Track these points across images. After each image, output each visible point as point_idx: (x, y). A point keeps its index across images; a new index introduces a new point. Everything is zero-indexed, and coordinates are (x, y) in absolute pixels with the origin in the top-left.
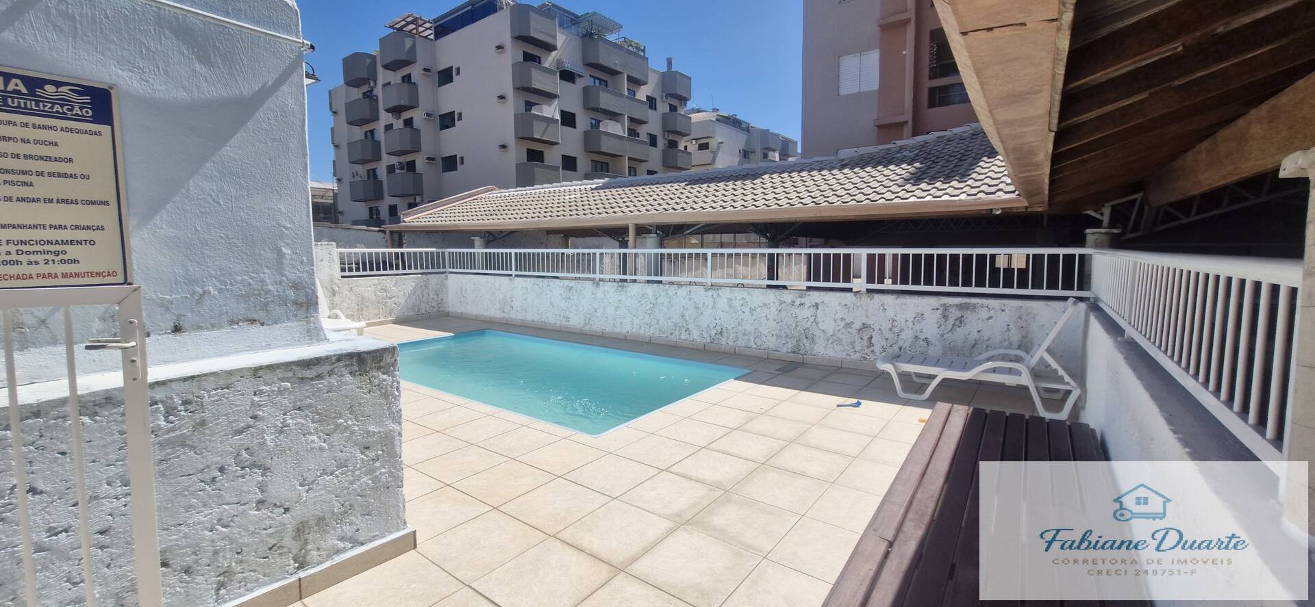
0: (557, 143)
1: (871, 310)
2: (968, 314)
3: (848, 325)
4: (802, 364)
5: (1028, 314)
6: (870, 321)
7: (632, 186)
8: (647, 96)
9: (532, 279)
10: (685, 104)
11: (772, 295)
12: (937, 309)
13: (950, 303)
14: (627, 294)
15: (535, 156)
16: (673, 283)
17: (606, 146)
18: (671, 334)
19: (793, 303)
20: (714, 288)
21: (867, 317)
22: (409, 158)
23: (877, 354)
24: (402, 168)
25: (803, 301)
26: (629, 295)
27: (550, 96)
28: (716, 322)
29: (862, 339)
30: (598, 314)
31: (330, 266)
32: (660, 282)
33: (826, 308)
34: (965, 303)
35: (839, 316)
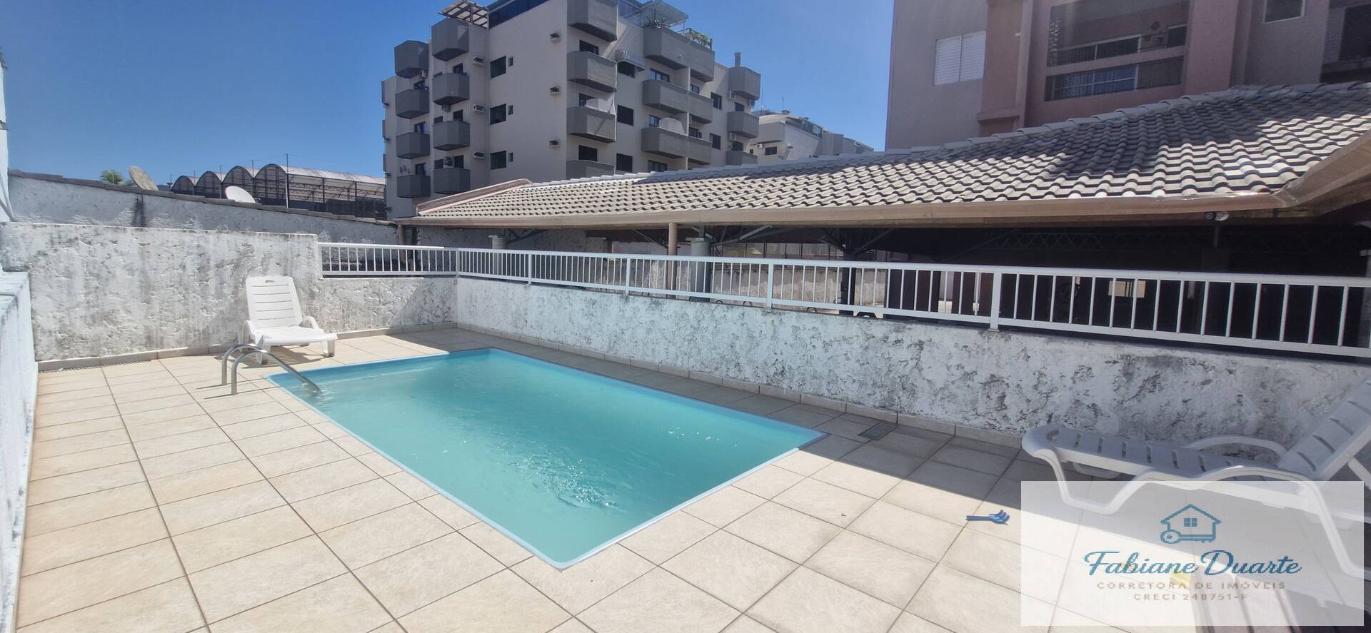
0: (612, 141)
1: (1004, 358)
2: (1169, 373)
3: (968, 376)
4: (896, 426)
5: (1279, 381)
6: (1003, 373)
7: (680, 179)
8: (712, 93)
9: (550, 288)
10: (753, 104)
11: (856, 326)
12: (1115, 362)
13: (1138, 354)
14: (663, 313)
15: (587, 154)
16: (722, 303)
17: (665, 145)
18: (716, 369)
19: (885, 339)
20: (775, 311)
21: (998, 365)
22: (457, 153)
23: (1012, 421)
24: (450, 164)
25: (900, 336)
26: (664, 314)
27: (606, 90)
28: (776, 357)
29: (988, 397)
30: (626, 337)
31: (309, 262)
32: (707, 300)
33: (935, 349)
34: (1165, 357)
35: (954, 362)
